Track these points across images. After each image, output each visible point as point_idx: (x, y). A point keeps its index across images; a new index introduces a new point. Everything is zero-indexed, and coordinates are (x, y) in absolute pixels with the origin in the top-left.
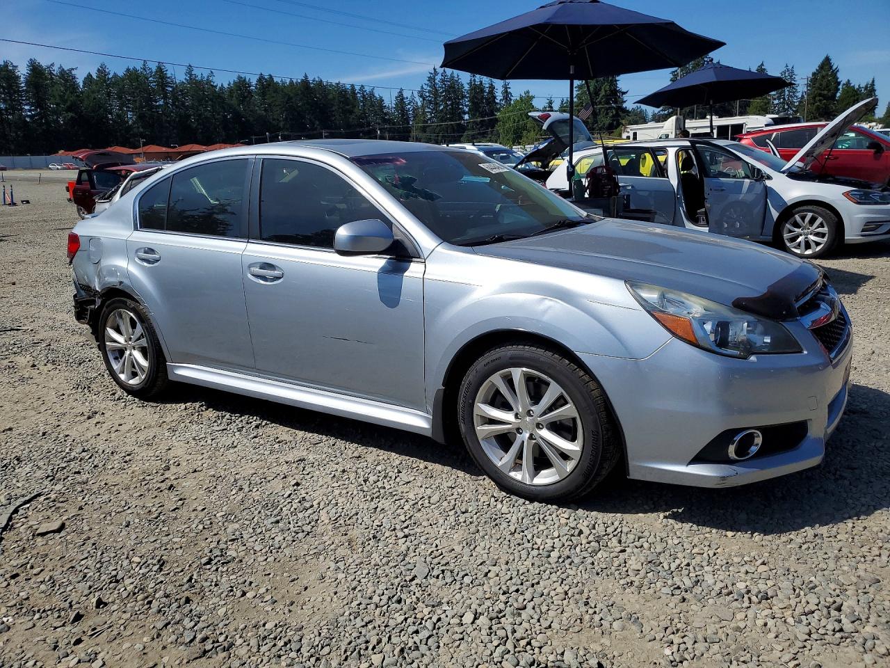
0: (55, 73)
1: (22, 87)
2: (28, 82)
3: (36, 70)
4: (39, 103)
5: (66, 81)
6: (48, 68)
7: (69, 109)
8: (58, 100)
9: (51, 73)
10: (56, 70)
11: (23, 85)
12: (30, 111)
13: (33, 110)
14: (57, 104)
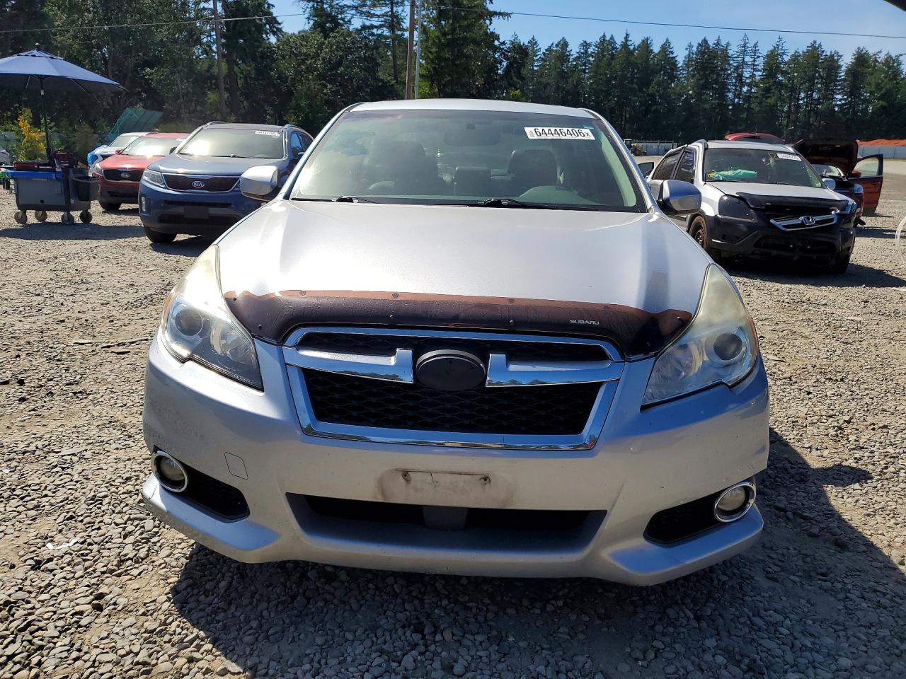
0: (879, 60)
1: (841, 76)
2: (848, 72)
3: (862, 59)
4: (854, 92)
5: (890, 68)
6: (875, 55)
7: (881, 98)
8: (873, 89)
9: (876, 61)
10: (882, 58)
11: (843, 74)
12: (840, 100)
13: (845, 99)
14: (872, 93)
